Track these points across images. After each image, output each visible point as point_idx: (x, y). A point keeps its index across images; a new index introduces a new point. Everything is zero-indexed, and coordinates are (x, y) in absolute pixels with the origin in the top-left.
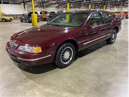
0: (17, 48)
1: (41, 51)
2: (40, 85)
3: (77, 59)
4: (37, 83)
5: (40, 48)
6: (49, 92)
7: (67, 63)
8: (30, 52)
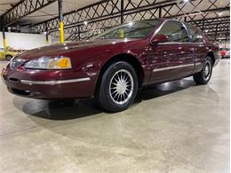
0: (23, 65)
1: (69, 66)
2: (64, 135)
3: (140, 101)
4: (59, 133)
5: (68, 59)
6: (83, 147)
7: (121, 103)
8: (48, 67)
